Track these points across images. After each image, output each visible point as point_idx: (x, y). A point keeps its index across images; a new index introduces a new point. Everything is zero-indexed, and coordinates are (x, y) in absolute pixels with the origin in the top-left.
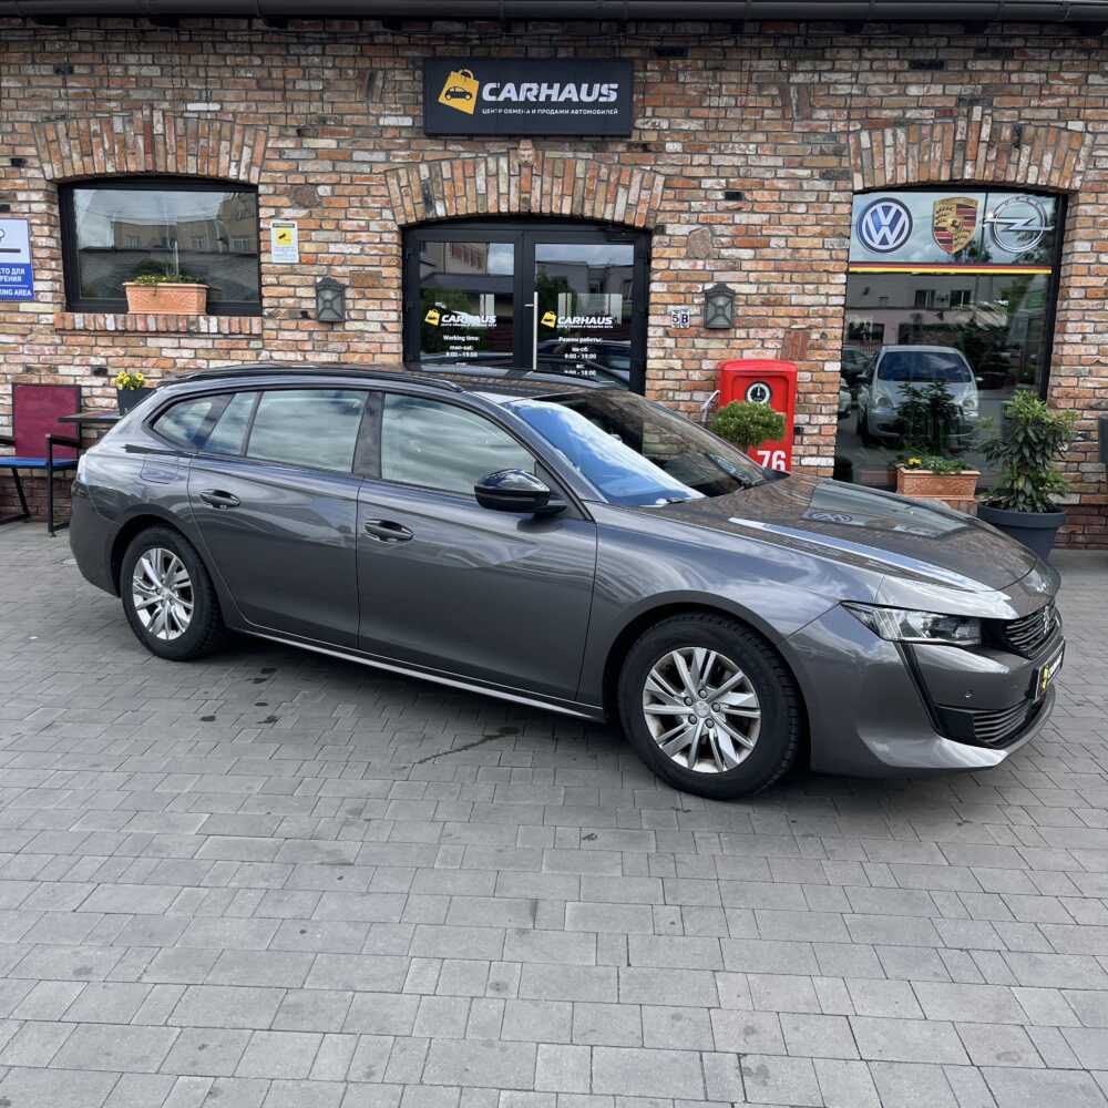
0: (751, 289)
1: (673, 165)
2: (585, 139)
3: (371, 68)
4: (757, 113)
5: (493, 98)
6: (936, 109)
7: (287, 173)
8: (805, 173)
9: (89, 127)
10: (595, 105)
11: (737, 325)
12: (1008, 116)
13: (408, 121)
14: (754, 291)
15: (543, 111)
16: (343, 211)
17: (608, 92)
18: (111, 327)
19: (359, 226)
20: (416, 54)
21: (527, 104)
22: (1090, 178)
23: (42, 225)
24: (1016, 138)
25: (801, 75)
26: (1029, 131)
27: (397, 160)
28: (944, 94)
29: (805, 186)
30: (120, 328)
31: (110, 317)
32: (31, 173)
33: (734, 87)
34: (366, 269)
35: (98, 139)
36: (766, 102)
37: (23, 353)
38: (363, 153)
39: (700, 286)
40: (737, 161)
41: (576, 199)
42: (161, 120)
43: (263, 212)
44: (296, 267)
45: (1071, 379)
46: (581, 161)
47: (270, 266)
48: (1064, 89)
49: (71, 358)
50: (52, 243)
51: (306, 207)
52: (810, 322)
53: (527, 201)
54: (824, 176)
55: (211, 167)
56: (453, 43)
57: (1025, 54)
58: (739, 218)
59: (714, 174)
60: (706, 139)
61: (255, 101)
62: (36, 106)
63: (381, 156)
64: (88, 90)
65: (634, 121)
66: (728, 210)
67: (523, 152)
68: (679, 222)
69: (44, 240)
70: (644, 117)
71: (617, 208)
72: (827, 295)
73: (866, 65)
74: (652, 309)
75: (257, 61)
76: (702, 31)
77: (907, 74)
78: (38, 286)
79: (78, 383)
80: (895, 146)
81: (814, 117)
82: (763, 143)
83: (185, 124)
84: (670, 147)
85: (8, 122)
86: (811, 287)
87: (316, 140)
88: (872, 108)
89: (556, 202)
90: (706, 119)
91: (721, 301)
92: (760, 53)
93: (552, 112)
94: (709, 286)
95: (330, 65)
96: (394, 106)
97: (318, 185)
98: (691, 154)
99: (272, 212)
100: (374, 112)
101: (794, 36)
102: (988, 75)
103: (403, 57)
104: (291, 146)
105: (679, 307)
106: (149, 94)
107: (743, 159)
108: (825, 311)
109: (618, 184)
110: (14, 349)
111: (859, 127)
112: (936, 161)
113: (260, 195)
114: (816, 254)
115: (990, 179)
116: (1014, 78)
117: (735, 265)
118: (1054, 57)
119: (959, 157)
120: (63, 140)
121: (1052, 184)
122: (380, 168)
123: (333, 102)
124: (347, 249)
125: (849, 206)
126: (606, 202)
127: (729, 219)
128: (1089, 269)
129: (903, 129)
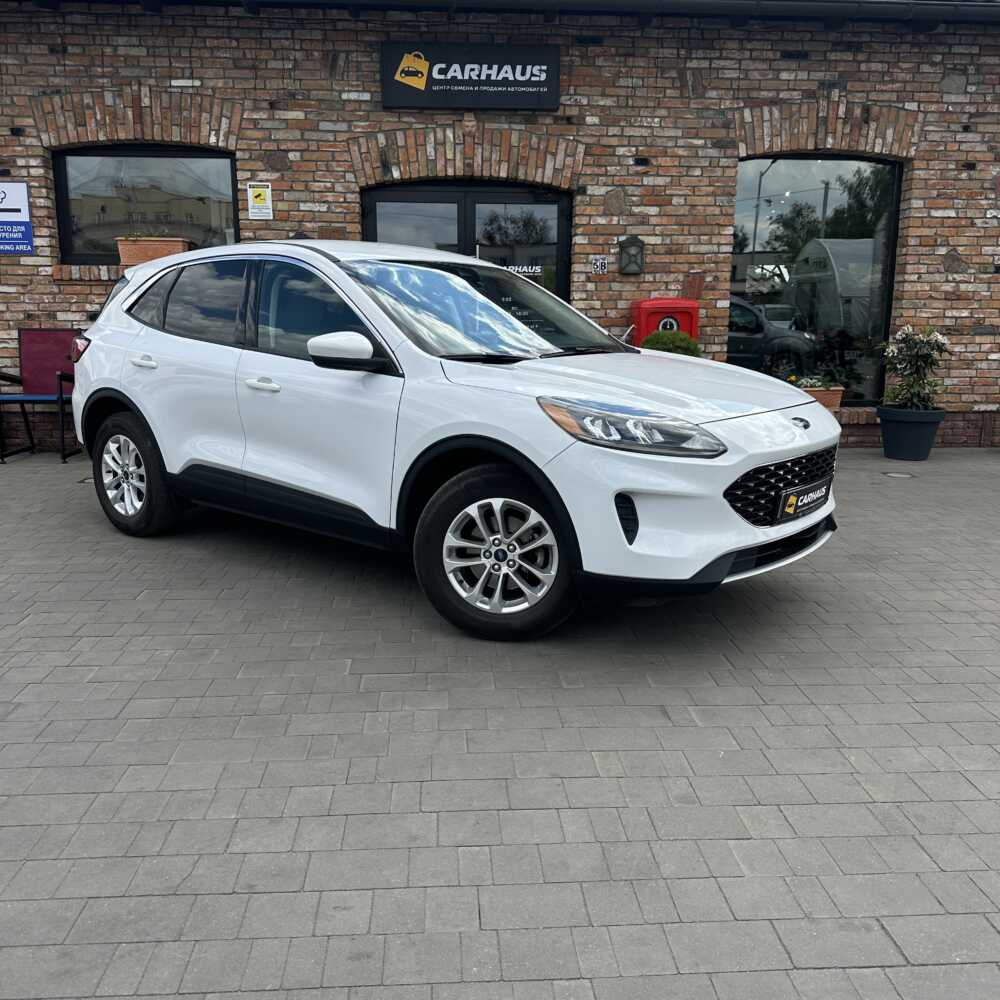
0: (657, 240)
1: (592, 135)
2: (519, 113)
3: (335, 51)
4: (660, 92)
5: (442, 77)
6: (804, 91)
7: (261, 141)
8: (700, 142)
9: (83, 100)
10: (528, 83)
11: (646, 271)
12: (859, 98)
13: (366, 96)
14: (659, 242)
15: (485, 88)
16: (312, 174)
17: (538, 73)
18: (106, 278)
19: (325, 187)
20: (373, 39)
21: (470, 82)
22: (922, 148)
23: (40, 187)
24: (866, 115)
25: (695, 61)
26: (875, 110)
27: (359, 130)
28: (808, 80)
29: (700, 153)
30: (113, 278)
31: (104, 268)
32: (28, 141)
33: (641, 71)
34: (333, 225)
35: (90, 111)
36: (668, 83)
37: (24, 302)
38: (328, 123)
39: (616, 238)
40: (645, 132)
41: (512, 165)
42: (148, 94)
43: (240, 175)
44: (270, 223)
45: (910, 311)
46: (515, 132)
47: (248, 222)
48: (902, 76)
49: (67, 305)
50: (48, 203)
51: (278, 171)
52: (704, 267)
53: (470, 166)
54: (715, 145)
55: (193, 135)
56: (403, 29)
57: (871, 47)
58: (646, 181)
59: (626, 143)
60: (618, 112)
61: (232, 78)
62: (33, 81)
63: (344, 126)
64: (82, 68)
65: (559, 96)
66: (637, 174)
67: (467, 123)
68: (597, 184)
69: (42, 200)
70: (568, 94)
71: (546, 172)
72: (719, 244)
73: (748, 54)
74: (575, 258)
75: (234, 44)
76: (614, 23)
77: (780, 63)
78: (38, 242)
79: (75, 327)
80: (771, 120)
81: (707, 96)
82: (667, 117)
83: (170, 97)
84: (589, 120)
85: (7, 95)
86: (706, 238)
87: (286, 112)
88: (752, 89)
89: (495, 167)
90: (618, 96)
91: (633, 251)
92: (662, 44)
93: (492, 89)
94: (622, 238)
95: (297, 47)
96: (354, 83)
97: (287, 151)
98: (608, 126)
99: (248, 175)
100: (337, 88)
101: (689, 29)
102: (843, 64)
103: (362, 42)
104: (265, 117)
105: (598, 256)
106: (136, 72)
107: (649, 131)
108: (717, 257)
109: (546, 151)
110: (16, 298)
111: (742, 105)
112: (803, 133)
113: (238, 160)
114: (710, 210)
115: (846, 148)
116: (863, 67)
117: (644, 220)
118: (894, 50)
119: (822, 130)
120: (59, 112)
121: (894, 153)
122: (342, 137)
123: (301, 80)
124: (316, 207)
125: (734, 170)
126: (537, 167)
127: (638, 181)
128: (922, 222)
129: (778, 107)
